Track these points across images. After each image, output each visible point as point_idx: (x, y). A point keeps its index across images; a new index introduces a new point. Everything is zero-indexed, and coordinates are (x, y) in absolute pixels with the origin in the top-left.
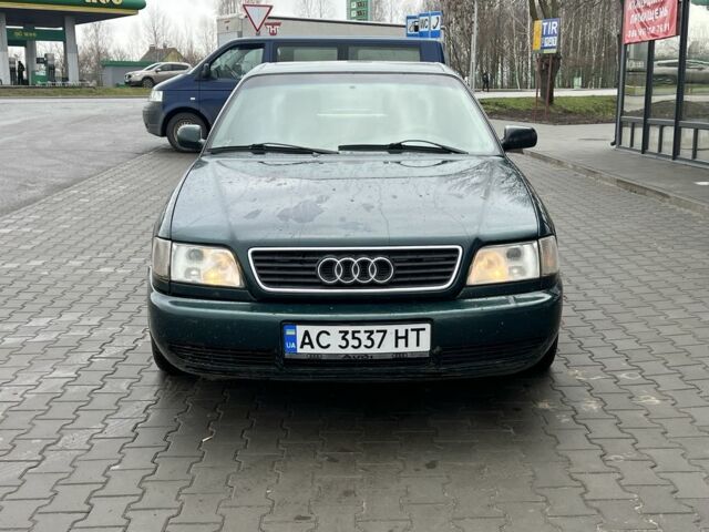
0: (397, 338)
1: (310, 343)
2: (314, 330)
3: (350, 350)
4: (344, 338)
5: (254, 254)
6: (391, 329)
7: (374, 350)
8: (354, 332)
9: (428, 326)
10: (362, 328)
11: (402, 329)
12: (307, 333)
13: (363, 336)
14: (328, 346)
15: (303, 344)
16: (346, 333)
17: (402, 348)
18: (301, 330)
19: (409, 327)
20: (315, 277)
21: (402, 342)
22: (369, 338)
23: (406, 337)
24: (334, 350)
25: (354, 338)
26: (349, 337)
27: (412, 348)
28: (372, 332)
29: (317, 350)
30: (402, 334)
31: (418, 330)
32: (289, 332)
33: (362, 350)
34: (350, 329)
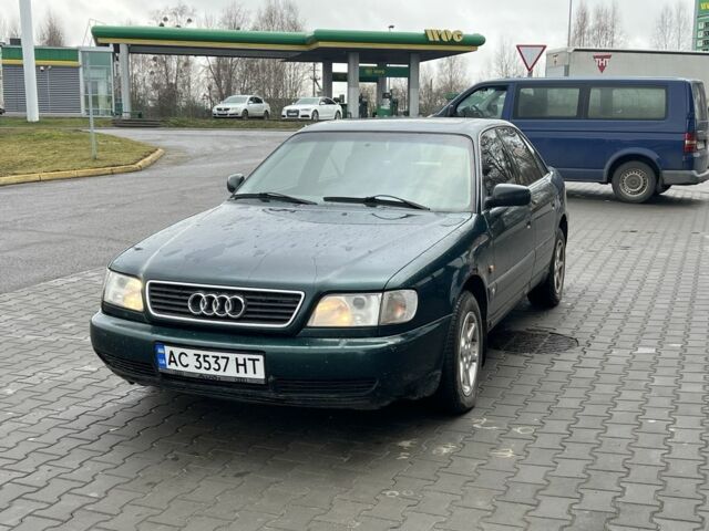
0: (238, 365)
1: (175, 362)
2: (177, 351)
3: (202, 371)
4: (197, 360)
5: (151, 285)
6: (232, 356)
7: (220, 373)
8: (205, 356)
9: (261, 357)
10: (211, 354)
11: (241, 357)
12: (172, 353)
13: (212, 360)
14: (187, 366)
15: (170, 361)
16: (199, 356)
17: (242, 374)
18: (168, 349)
19: (247, 356)
20: (187, 307)
21: (241, 368)
22: (216, 362)
23: (244, 365)
24: (191, 369)
25: (205, 361)
26: (201, 359)
27: (250, 375)
28: (218, 358)
29: (180, 368)
30: (241, 362)
31: (254, 360)
32: (160, 351)
33: (212, 372)
34: (202, 353)
